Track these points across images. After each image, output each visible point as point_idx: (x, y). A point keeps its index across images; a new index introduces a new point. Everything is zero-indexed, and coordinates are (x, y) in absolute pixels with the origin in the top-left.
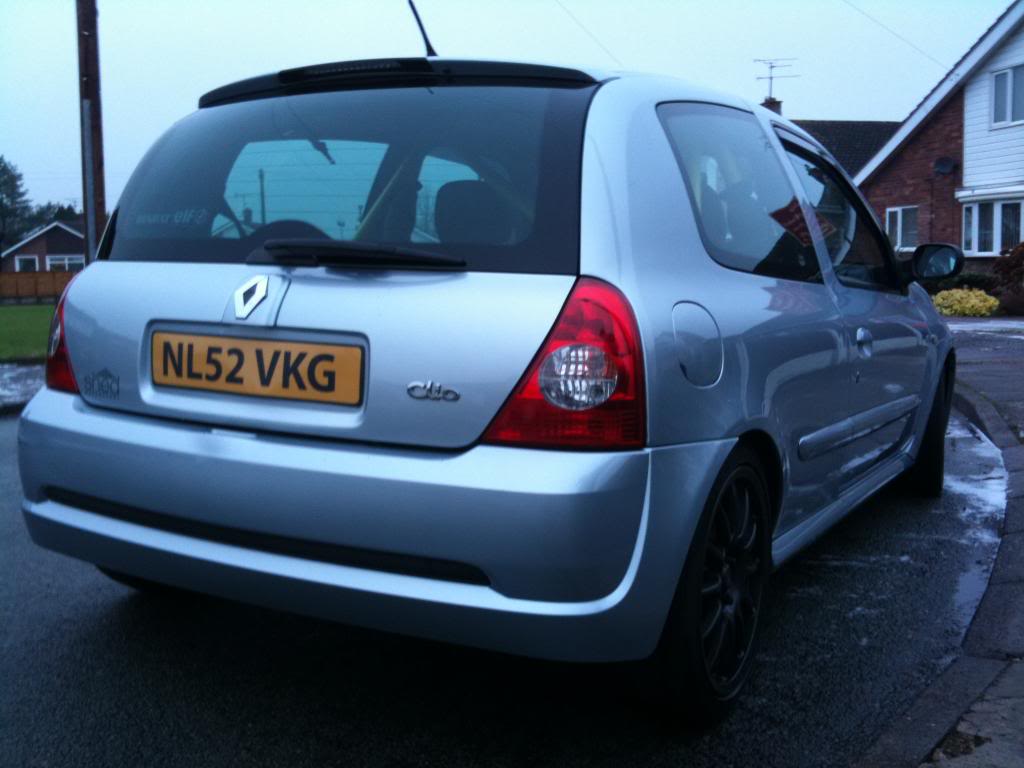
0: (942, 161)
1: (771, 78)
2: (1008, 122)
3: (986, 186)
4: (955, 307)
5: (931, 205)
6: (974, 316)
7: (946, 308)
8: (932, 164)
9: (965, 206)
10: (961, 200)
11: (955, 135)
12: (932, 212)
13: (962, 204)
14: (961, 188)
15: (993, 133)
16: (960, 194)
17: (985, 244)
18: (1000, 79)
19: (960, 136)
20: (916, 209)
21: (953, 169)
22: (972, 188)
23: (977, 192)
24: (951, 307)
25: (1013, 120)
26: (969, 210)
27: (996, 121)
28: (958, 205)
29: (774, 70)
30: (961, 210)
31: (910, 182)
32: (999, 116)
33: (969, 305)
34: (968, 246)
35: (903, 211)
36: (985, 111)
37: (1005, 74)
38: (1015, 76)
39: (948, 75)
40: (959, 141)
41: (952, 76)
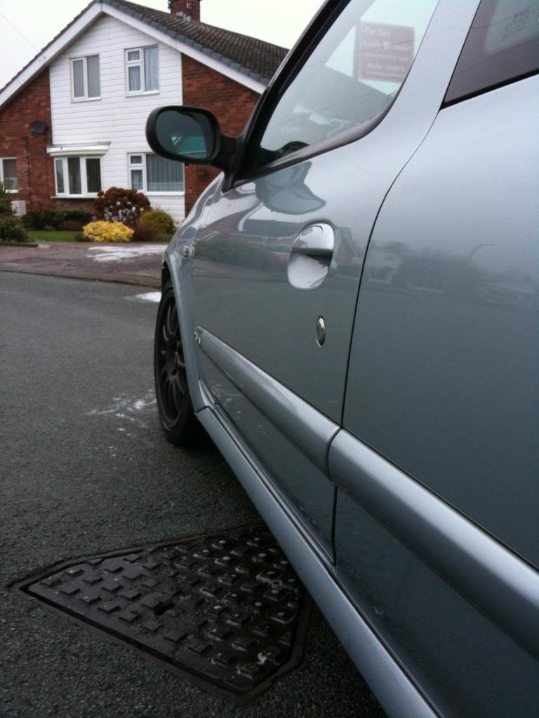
2: (86, 97)
3: (72, 145)
4: (104, 235)
5: (28, 157)
6: (118, 242)
7: (96, 235)
8: (27, 126)
9: (55, 159)
10: (52, 155)
11: (43, 104)
12: (29, 163)
13: (53, 157)
14: (52, 145)
15: (73, 105)
16: (50, 150)
17: (75, 188)
18: (77, 64)
19: (49, 105)
20: (14, 160)
21: (44, 130)
22: (61, 146)
23: (64, 149)
24: (100, 235)
25: (89, 96)
26: (60, 163)
27: (76, 96)
28: (50, 159)
30: (52, 163)
31: (8, 139)
32: (78, 92)
33: (114, 234)
34: (61, 190)
35: (5, 161)
36: (67, 88)
37: (82, 61)
38: (88, 62)
39: (37, 57)
40: (48, 109)
41: (41, 58)
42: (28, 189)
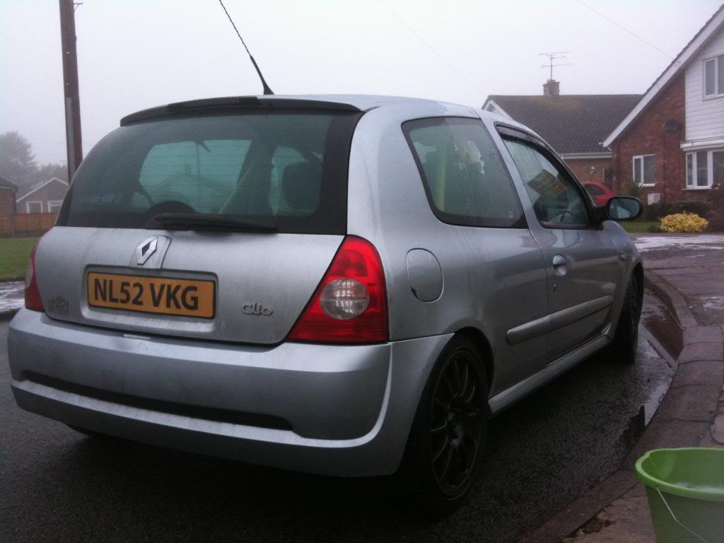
0: (671, 123)
1: (552, 66)
2: (716, 95)
3: (702, 140)
4: (677, 226)
5: (664, 153)
6: (691, 232)
7: (671, 227)
8: (664, 125)
9: (687, 154)
10: (684, 150)
11: (679, 104)
12: (664, 159)
13: (685, 152)
14: (685, 141)
15: (705, 102)
16: (684, 146)
17: (702, 181)
18: (710, 65)
19: (683, 105)
20: (653, 157)
21: (678, 128)
22: (692, 141)
23: (695, 144)
24: (674, 226)
25: (719, 93)
26: (690, 157)
27: (707, 94)
28: (682, 153)
29: (553, 61)
30: (684, 158)
31: (649, 137)
32: (709, 90)
33: (687, 225)
34: (691, 183)
35: (645, 158)
36: (700, 87)
37: (713, 61)
38: (719, 62)
39: (673, 63)
40: (682, 109)
41: (676, 63)
42: (663, 182)
